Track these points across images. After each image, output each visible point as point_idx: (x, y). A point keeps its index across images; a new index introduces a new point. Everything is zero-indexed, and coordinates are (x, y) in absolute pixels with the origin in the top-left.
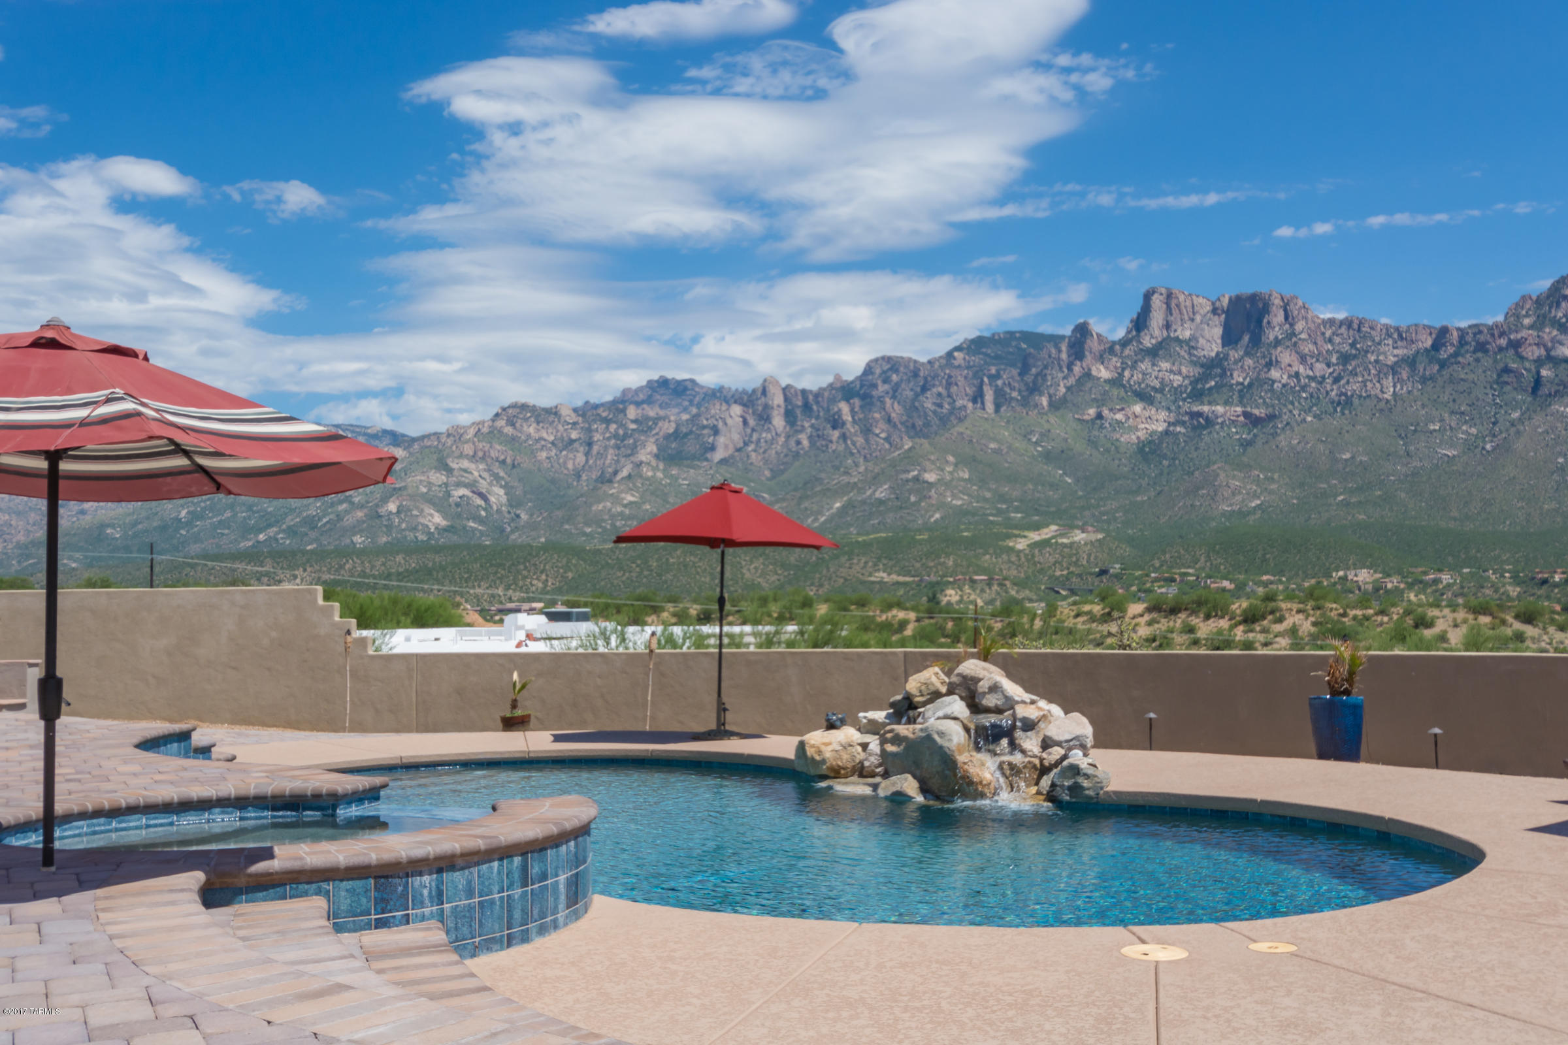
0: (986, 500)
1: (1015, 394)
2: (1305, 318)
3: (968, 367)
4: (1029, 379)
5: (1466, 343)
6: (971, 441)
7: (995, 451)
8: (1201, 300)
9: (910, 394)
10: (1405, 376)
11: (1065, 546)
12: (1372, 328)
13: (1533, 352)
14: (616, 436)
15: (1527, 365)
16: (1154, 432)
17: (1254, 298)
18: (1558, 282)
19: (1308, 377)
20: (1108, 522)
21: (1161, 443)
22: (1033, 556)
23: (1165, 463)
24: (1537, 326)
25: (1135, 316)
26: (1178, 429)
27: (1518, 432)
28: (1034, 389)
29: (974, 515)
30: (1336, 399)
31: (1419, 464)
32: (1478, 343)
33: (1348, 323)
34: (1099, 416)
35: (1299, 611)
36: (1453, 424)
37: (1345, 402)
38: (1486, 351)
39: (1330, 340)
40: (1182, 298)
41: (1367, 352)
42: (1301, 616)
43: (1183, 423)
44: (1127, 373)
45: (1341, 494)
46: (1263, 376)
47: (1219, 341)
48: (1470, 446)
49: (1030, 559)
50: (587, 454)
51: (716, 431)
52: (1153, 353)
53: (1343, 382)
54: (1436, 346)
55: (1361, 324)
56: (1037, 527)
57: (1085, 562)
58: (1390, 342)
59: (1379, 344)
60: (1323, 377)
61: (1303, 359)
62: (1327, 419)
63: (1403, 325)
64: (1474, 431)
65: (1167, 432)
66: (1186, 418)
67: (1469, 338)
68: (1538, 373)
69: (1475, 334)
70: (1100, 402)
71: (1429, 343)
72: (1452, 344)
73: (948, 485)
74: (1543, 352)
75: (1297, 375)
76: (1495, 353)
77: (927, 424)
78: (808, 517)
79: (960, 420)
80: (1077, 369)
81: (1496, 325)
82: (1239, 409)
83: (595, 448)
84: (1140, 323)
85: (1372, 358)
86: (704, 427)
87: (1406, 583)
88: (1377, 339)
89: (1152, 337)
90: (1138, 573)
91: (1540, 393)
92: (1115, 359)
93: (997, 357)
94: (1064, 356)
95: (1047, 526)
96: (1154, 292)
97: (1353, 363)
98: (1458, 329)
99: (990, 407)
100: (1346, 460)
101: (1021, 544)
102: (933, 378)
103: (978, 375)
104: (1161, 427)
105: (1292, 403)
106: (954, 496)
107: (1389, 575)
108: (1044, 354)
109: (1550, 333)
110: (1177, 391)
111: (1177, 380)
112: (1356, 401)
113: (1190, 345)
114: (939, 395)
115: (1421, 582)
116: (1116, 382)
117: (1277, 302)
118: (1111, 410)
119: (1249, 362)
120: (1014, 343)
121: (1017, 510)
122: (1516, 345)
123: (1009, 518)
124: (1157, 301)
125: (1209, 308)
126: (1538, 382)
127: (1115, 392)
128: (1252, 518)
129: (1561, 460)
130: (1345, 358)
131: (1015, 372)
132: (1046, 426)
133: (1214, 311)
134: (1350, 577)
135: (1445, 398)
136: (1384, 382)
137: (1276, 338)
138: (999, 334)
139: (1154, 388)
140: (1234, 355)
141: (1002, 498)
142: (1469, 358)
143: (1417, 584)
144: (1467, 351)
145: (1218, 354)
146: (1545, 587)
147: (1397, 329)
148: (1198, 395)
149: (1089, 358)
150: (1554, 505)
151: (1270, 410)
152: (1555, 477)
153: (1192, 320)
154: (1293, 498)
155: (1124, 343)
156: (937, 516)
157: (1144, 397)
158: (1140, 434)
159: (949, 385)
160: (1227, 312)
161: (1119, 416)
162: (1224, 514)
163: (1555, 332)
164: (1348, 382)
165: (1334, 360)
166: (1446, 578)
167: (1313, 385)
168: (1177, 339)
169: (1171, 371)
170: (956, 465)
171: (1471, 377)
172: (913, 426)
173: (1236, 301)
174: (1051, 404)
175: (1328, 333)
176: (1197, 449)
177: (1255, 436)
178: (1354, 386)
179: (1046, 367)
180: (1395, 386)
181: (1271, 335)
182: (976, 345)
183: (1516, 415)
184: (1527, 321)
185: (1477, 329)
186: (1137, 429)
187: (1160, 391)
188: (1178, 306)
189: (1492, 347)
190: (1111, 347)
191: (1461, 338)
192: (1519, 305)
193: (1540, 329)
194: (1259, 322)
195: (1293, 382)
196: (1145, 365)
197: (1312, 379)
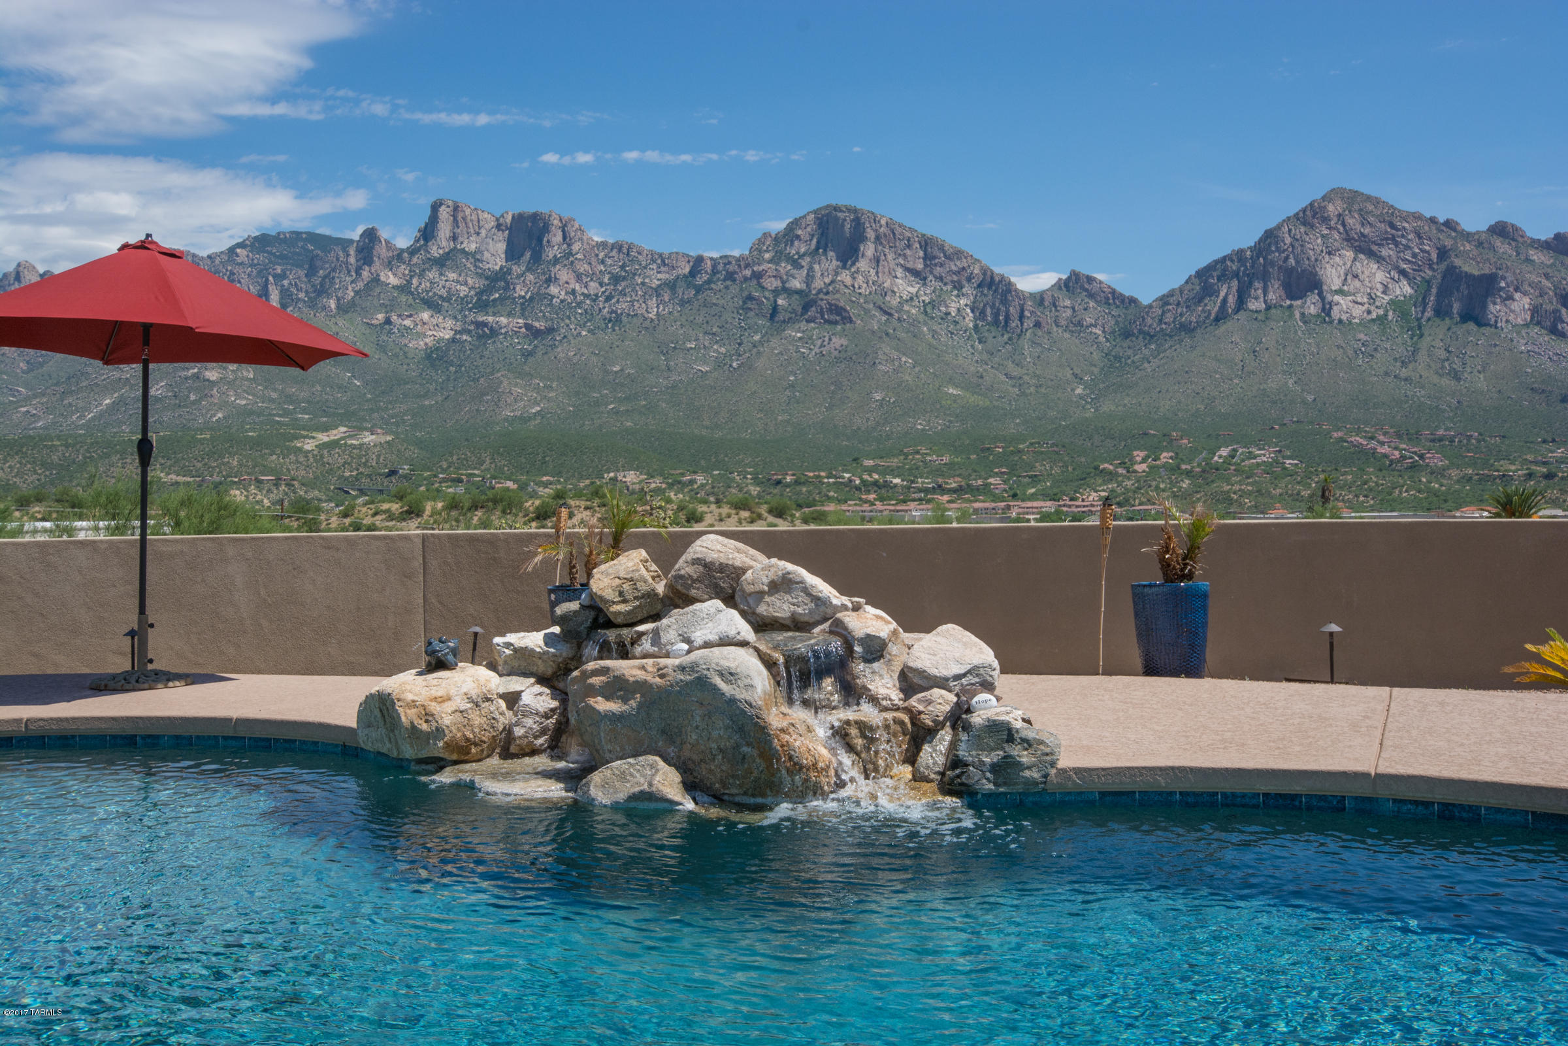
0: (272, 400)
1: (302, 295)
2: (581, 239)
3: (251, 266)
4: (317, 280)
5: (718, 272)
8: (486, 215)
10: (666, 298)
11: (354, 447)
12: (639, 253)
13: (772, 283)
15: (767, 294)
16: (441, 339)
17: (535, 217)
18: (792, 223)
19: (583, 294)
20: (397, 424)
21: (448, 350)
22: (322, 456)
23: (452, 369)
24: (774, 261)
25: (423, 225)
26: (465, 337)
27: (759, 353)
28: (321, 291)
29: (259, 415)
30: (608, 316)
31: (678, 378)
32: (727, 272)
33: (618, 247)
34: (388, 321)
35: (586, 508)
36: (707, 344)
37: (616, 319)
38: (734, 280)
39: (603, 262)
40: (468, 212)
41: (635, 274)
42: (588, 513)
43: (469, 332)
44: (415, 281)
45: (612, 403)
46: (543, 291)
47: (503, 256)
48: (720, 364)
49: (319, 459)
52: (441, 263)
53: (614, 300)
54: (693, 273)
55: (629, 248)
56: (325, 429)
57: (374, 464)
58: (654, 266)
59: (645, 268)
60: (596, 295)
61: (579, 277)
62: (600, 334)
63: (666, 251)
64: (723, 350)
65: (453, 340)
66: (472, 327)
67: (720, 267)
68: (775, 301)
69: (725, 264)
70: (389, 308)
71: (687, 270)
72: (706, 272)
73: (231, 384)
74: (779, 283)
75: (573, 292)
76: (742, 283)
78: (73, 413)
80: (365, 274)
81: (742, 257)
82: (520, 321)
84: (428, 233)
85: (639, 281)
87: (667, 483)
88: (644, 263)
89: (439, 247)
90: (426, 474)
91: (777, 319)
92: (403, 267)
93: (282, 257)
94: (352, 260)
95: (336, 427)
96: (441, 204)
97: (623, 284)
98: (711, 259)
100: (616, 372)
101: (309, 445)
102: (215, 274)
103: (263, 273)
104: (448, 335)
105: (569, 317)
106: (238, 396)
107: (652, 477)
108: (332, 256)
109: (785, 267)
110: (463, 300)
111: (463, 291)
112: (624, 319)
113: (475, 257)
115: (679, 482)
116: (404, 289)
117: (556, 222)
118: (399, 316)
119: (530, 277)
120: (300, 244)
121: (304, 411)
122: (758, 276)
123: (296, 419)
124: (444, 213)
125: (493, 224)
126: (775, 309)
127: (403, 298)
128: (533, 423)
129: (792, 378)
130: (616, 279)
131: (302, 273)
132: (335, 329)
133: (499, 227)
134: (620, 478)
135: (700, 319)
136: (649, 302)
137: (555, 256)
138: (284, 234)
139: (441, 297)
140: (517, 269)
141: (290, 399)
142: (720, 285)
143: (678, 484)
144: (718, 279)
145: (502, 268)
146: (779, 487)
147: (661, 255)
148: (483, 305)
149: (377, 264)
150: (786, 417)
151: (550, 323)
152: (787, 393)
153: (478, 234)
154: (569, 405)
155: (412, 251)
156: (220, 415)
157: (431, 304)
158: (427, 340)
159: (231, 282)
160: (510, 229)
161: (407, 322)
162: (506, 419)
163: (789, 267)
164: (618, 301)
165: (606, 280)
166: (700, 479)
167: (588, 302)
168: (463, 251)
169: (458, 282)
171: (721, 302)
173: (519, 219)
174: (338, 307)
175: (601, 255)
176: (482, 357)
177: (536, 346)
178: (623, 306)
179: (334, 270)
180: (658, 307)
181: (551, 253)
182: (261, 242)
183: (757, 337)
184: (767, 256)
185: (727, 260)
186: (425, 336)
187: (447, 299)
188: (464, 219)
189: (739, 277)
190: (399, 256)
191: (714, 267)
192: (761, 241)
193: (777, 264)
194: (540, 240)
195: (569, 299)
196: (432, 274)
197: (587, 296)
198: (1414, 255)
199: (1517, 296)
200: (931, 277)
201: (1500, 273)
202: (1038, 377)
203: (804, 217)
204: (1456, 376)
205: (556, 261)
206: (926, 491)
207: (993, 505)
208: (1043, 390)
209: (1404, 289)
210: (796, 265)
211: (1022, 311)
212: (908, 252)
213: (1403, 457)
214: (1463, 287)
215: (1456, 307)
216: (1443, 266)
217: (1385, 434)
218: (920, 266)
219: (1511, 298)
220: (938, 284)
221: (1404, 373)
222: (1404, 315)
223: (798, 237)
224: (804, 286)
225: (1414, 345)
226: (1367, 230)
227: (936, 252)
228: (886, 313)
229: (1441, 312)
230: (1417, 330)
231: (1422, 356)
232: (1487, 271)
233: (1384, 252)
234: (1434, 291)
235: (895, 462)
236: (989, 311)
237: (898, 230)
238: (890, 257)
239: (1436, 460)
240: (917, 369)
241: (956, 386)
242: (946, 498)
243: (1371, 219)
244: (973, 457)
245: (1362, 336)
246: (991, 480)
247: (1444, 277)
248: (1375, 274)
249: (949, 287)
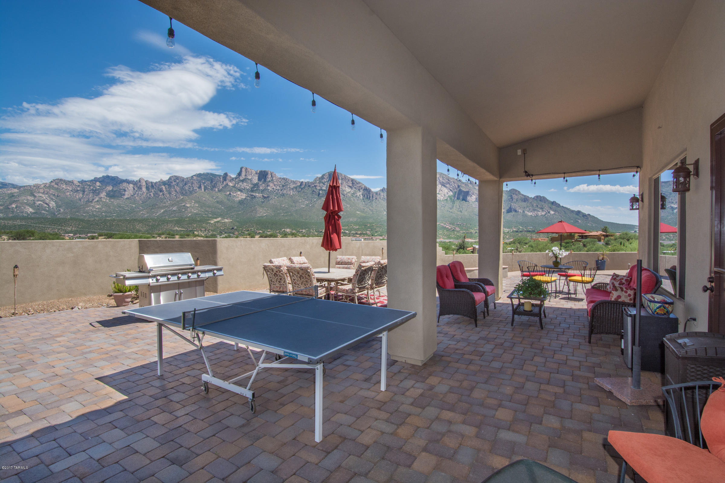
0: (202, 211)
1: (209, 187)
2: (275, 177)
3: (197, 180)
4: (213, 184)
6: (198, 198)
7: (204, 200)
8: (253, 171)
9: (182, 185)
10: (295, 190)
11: (223, 222)
13: (318, 188)
14: (93, 190)
15: (317, 190)
16: (242, 198)
17: (265, 171)
21: (244, 201)
22: (216, 225)
23: (245, 205)
25: (238, 172)
27: (316, 203)
28: (214, 187)
29: (199, 215)
30: (281, 194)
31: (297, 208)
33: (284, 179)
34: (230, 194)
36: (304, 201)
37: (283, 195)
39: (280, 182)
40: (249, 170)
43: (249, 197)
44: (236, 185)
45: (282, 213)
46: (266, 188)
47: (257, 180)
48: (307, 205)
50: (83, 194)
51: (125, 191)
52: (243, 181)
53: (283, 191)
54: (301, 185)
55: (286, 179)
56: (216, 218)
57: (228, 226)
58: (292, 183)
59: (290, 184)
61: (275, 185)
62: (280, 198)
64: (307, 202)
65: (245, 199)
67: (307, 184)
68: (319, 192)
70: (230, 191)
71: (299, 184)
73: (193, 207)
74: (320, 188)
75: (273, 188)
76: (312, 188)
77: (186, 193)
78: (154, 213)
79: (196, 193)
80: (225, 183)
82: (261, 195)
83: (86, 193)
84: (240, 174)
85: (289, 186)
86: (121, 189)
87: (296, 232)
89: (242, 178)
90: (241, 229)
91: (320, 196)
92: (234, 182)
93: (204, 178)
94: (221, 180)
95: (218, 218)
96: (243, 168)
99: (203, 190)
100: (283, 207)
101: (212, 222)
102: (188, 182)
103: (200, 182)
104: (244, 197)
106: (194, 210)
107: (293, 230)
108: (216, 179)
109: (321, 184)
110: (248, 190)
111: (248, 188)
112: (285, 195)
113: (251, 180)
114: (190, 186)
116: (234, 187)
117: (270, 173)
118: (233, 193)
119: (263, 185)
120: (209, 176)
121: (210, 214)
122: (315, 186)
123: (208, 216)
124: (243, 170)
125: (255, 173)
126: (319, 194)
127: (234, 189)
128: (264, 218)
130: (283, 186)
131: (209, 182)
132: (217, 195)
133: (256, 173)
135: (302, 195)
136: (291, 191)
138: (205, 173)
139: (242, 189)
140: (260, 183)
141: (207, 211)
142: (307, 188)
145: (257, 183)
147: (293, 181)
148: (252, 191)
149: (227, 181)
153: (251, 175)
155: (236, 178)
156: (190, 215)
157: (240, 190)
158: (239, 198)
159: (192, 184)
160: (259, 174)
161: (235, 194)
162: (259, 217)
165: (281, 186)
166: (304, 231)
167: (277, 191)
168: (248, 179)
169: (247, 185)
170: (195, 203)
171: (307, 192)
172: (183, 193)
173: (261, 172)
174: (218, 190)
175: (280, 180)
176: (252, 202)
177: (265, 201)
178: (285, 192)
179: (217, 182)
180: (293, 192)
181: (268, 180)
182: (199, 175)
183: (315, 200)
184: (317, 182)
185: (308, 182)
187: (244, 189)
188: (248, 171)
189: (311, 186)
190: (233, 179)
191: (305, 184)
192: (316, 179)
193: (320, 184)
194: (266, 177)
195: (273, 190)
196: (241, 184)
197: (276, 189)
198: (453, 187)
199: (473, 196)
200: (353, 188)
201: (470, 191)
202: (376, 210)
203: (326, 174)
204: (461, 212)
205: (269, 181)
206: (354, 234)
207: (367, 237)
208: (377, 213)
209: (451, 193)
210: (324, 184)
211: (373, 195)
212: (348, 182)
213: (451, 228)
214: (463, 193)
215: (461, 197)
216: (459, 189)
217: (448, 223)
218: (351, 185)
219: (472, 196)
220: (355, 189)
221: (451, 211)
222: (451, 199)
223: (324, 178)
224: (326, 189)
225: (453, 205)
226: (444, 181)
227: (355, 182)
228: (344, 195)
229: (458, 198)
230: (453, 202)
231: (454, 208)
232: (467, 190)
233: (447, 186)
234: (457, 194)
235: (346, 228)
236: (366, 195)
237: (346, 177)
238: (345, 183)
239: (458, 229)
240: (351, 208)
241: (359, 211)
242: (358, 236)
243: (445, 179)
244: (363, 227)
245: (442, 203)
246: (367, 232)
247: (459, 191)
248: (445, 190)
249: (357, 190)
